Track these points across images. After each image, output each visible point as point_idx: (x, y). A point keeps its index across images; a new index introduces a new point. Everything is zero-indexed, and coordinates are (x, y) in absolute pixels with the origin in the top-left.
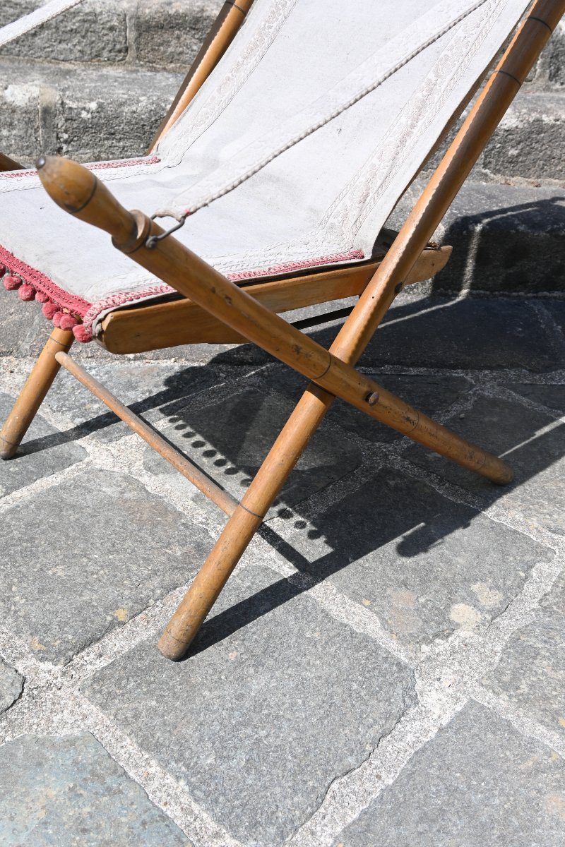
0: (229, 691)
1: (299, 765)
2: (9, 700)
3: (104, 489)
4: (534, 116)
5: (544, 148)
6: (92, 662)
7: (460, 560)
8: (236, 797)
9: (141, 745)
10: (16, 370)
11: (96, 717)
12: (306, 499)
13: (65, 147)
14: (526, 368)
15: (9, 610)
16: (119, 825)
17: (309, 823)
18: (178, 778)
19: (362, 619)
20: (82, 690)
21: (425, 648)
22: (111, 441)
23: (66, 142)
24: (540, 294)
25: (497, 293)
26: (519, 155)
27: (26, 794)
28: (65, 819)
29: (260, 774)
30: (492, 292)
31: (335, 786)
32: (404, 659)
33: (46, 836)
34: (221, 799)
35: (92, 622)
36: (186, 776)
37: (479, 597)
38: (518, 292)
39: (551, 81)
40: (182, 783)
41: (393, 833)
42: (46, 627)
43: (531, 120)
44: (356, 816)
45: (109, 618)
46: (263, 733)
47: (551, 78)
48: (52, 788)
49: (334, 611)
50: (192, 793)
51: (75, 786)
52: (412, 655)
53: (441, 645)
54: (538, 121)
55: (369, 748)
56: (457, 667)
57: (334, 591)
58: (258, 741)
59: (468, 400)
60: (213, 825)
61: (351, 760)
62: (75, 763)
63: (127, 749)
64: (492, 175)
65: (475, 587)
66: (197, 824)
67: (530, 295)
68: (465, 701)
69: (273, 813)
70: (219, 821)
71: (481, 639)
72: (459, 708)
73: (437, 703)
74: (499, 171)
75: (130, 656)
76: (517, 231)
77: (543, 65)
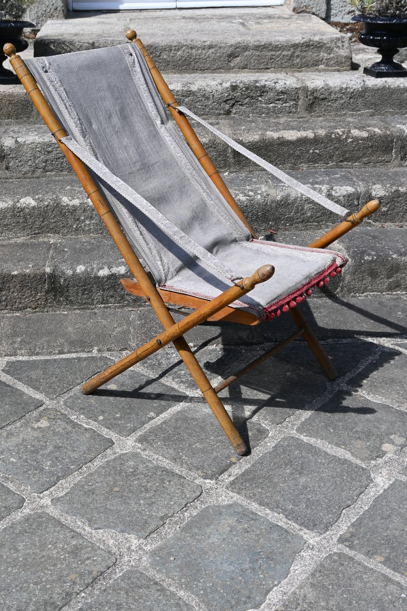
0: (291, 483)
1: (328, 505)
2: (198, 494)
3: (204, 410)
4: (394, 188)
5: (402, 205)
6: (227, 478)
7: (383, 427)
8: (305, 517)
9: (260, 504)
11: (236, 498)
15: (182, 462)
16: (261, 529)
17: (336, 523)
18: (279, 514)
19: (343, 453)
20: (227, 488)
21: (372, 462)
25: (384, 293)
26: (388, 210)
27: (219, 523)
28: (238, 529)
29: (312, 509)
30: (381, 293)
31: (344, 511)
32: (364, 466)
33: (233, 534)
34: (299, 518)
35: (222, 463)
36: (282, 513)
37: (394, 441)
38: (397, 291)
39: (402, 161)
40: (281, 515)
41: (371, 523)
43: (393, 191)
44: (355, 520)
45: (228, 462)
47: (402, 159)
48: (230, 521)
49: (329, 451)
50: (286, 517)
51: (238, 519)
52: (367, 465)
53: (380, 461)
54: (397, 191)
55: (355, 498)
56: (388, 468)
57: (327, 444)
58: (308, 499)
59: (376, 354)
60: (298, 526)
61: (349, 502)
62: (235, 512)
63: (254, 506)
64: (373, 223)
65: (392, 437)
66: (292, 527)
67: (404, 293)
68: (394, 480)
69: (322, 521)
70: (300, 525)
71: (397, 457)
72: (391, 482)
73: (382, 481)
74: (377, 220)
75: (243, 475)
76: (392, 258)
77: (396, 152)
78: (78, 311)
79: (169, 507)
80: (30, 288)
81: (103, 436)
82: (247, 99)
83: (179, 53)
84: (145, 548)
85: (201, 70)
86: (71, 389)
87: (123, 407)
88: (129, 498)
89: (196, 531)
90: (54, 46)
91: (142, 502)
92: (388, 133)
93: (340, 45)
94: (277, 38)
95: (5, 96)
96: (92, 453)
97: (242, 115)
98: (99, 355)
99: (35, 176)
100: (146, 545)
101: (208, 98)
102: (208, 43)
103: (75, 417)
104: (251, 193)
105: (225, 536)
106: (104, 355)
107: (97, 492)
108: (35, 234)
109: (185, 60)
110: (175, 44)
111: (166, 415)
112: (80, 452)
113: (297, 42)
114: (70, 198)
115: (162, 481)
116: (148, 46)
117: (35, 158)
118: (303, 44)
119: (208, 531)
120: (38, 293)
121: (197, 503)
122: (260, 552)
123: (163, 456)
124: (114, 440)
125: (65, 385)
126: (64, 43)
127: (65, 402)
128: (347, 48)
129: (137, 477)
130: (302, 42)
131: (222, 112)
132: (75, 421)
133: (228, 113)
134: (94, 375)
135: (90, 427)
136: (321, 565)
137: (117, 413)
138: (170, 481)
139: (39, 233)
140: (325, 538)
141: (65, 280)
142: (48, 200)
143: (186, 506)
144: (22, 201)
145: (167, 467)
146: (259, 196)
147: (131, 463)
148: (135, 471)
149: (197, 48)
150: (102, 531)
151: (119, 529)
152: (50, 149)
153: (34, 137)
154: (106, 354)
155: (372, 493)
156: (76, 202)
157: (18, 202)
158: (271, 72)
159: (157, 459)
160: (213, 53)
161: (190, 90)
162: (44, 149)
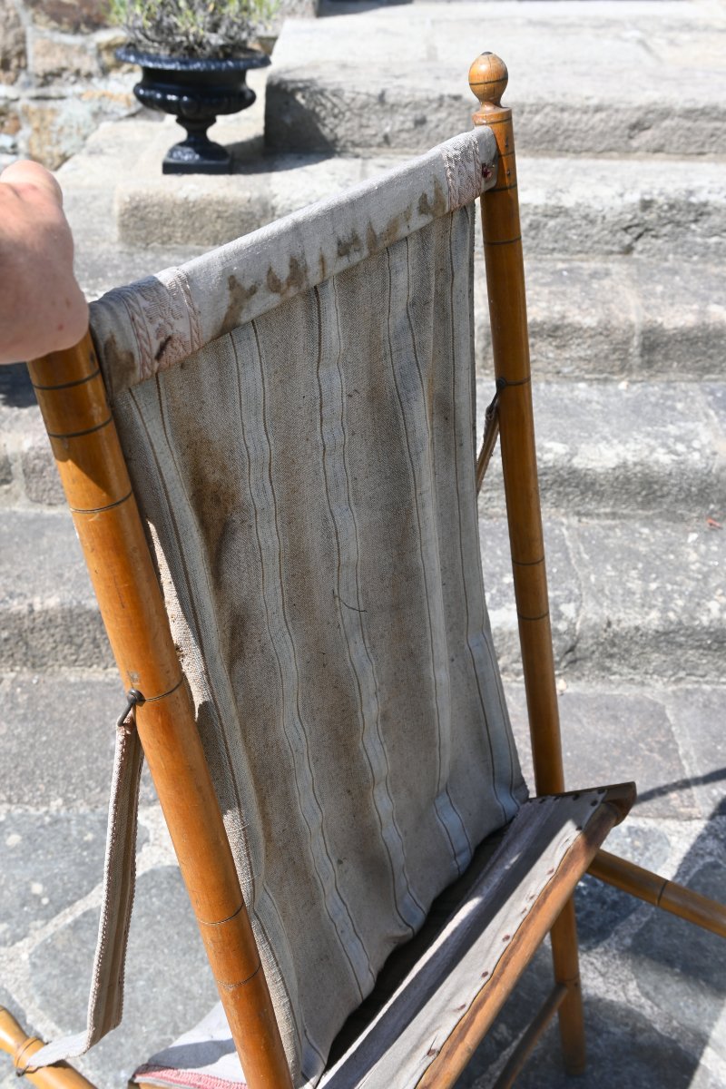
3: (612, 1030)
82: (669, 227)
83: (538, 118)
85: (575, 152)
90: (304, 97)
95: (210, 203)
97: (654, 255)
101: (592, 222)
102: (594, 102)
104: (680, 447)
109: (548, 132)
110: (531, 100)
126: (322, 92)
131: (616, 248)
133: (628, 250)
146: (696, 456)
149: (574, 110)
158: (709, 161)
160: (601, 120)
161: (561, 204)
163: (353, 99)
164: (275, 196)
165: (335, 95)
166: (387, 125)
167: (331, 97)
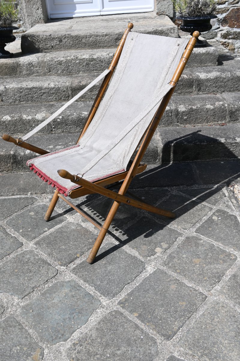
0: (103, 270)
1: (118, 283)
2: (55, 274)
3: (72, 227)
4: (190, 107)
5: (194, 115)
6: (72, 266)
7: (159, 238)
8: (105, 289)
9: (84, 281)
10: (46, 198)
11: (74, 277)
12: (122, 226)
13: (53, 129)
14: (185, 185)
15: (53, 256)
16: (80, 295)
17: (120, 293)
18: (92, 287)
19: (134, 253)
20: (71, 271)
21: (148, 258)
22: (73, 215)
23: (54, 128)
24: (194, 161)
25: (181, 162)
26: (187, 118)
27: (61, 291)
28: (69, 295)
29: (110, 285)
31: (126, 286)
32: (143, 260)
33: (66, 298)
34: (101, 290)
35: (72, 257)
37: (163, 246)
38: (187, 161)
40: (93, 287)
41: (137, 294)
42: (61, 259)
43: (189, 108)
44: (130, 291)
45: (75, 256)
46: (110, 277)
47: (198, 91)
48: (66, 290)
49: (128, 251)
50: (95, 289)
51: (71, 289)
53: (152, 257)
54: (192, 108)
56: (155, 262)
58: (109, 279)
59: (168, 196)
60: (100, 294)
61: (129, 281)
62: (70, 285)
63: (81, 282)
64: (180, 125)
65: (162, 244)
66: (96, 295)
67: (191, 162)
68: (156, 268)
69: (112, 292)
70: (101, 294)
71: (162, 255)
72: (155, 270)
73: (150, 269)
74: (182, 123)
75: (81, 264)
76: (184, 144)
77: (195, 88)
78: (28, 173)
79: (38, 281)
80: (4, 161)
81: (19, 241)
83: (91, 39)
84: (20, 304)
85: (102, 47)
86: (12, 215)
87: (33, 225)
88: (21, 276)
89: (48, 295)
90: (30, 38)
91: (26, 278)
92: (191, 77)
93: (173, 32)
94: (140, 29)
95: (3, 65)
96: (11, 250)
98: (31, 196)
99: (15, 104)
100: (21, 303)
101: (102, 62)
102: (105, 33)
103: (9, 230)
105: (61, 299)
106: (33, 196)
107: (6, 272)
108: (11, 134)
109: (94, 42)
110: (88, 34)
111: (53, 230)
112: (5, 249)
113: (150, 31)
114: (27, 116)
115: (40, 266)
116: (75, 36)
117: (15, 95)
118: (153, 32)
119: (54, 295)
120: (8, 164)
121: (53, 280)
122: (76, 309)
123: (44, 252)
124: (23, 243)
125: (9, 212)
127: (7, 222)
128: (176, 33)
129: (28, 264)
130: (152, 31)
132: (8, 232)
134: (25, 207)
135: (15, 236)
136: (105, 318)
137: (29, 228)
138: (43, 267)
139: (13, 133)
140: (111, 302)
141: (20, 157)
142: (16, 117)
143: (47, 281)
144: (4, 118)
145: (45, 259)
147: (28, 256)
148: (28, 261)
149: (100, 36)
150: (2, 294)
151: (10, 293)
152: (21, 91)
153: (14, 85)
154: (34, 196)
155: (144, 275)
156: (30, 118)
157: (2, 118)
159: (41, 254)
160: (107, 38)
161: (93, 58)
162: (18, 91)
163: (42, 38)
164: (20, 61)
165: (37, 37)
166: (52, 44)
167: (36, 37)
